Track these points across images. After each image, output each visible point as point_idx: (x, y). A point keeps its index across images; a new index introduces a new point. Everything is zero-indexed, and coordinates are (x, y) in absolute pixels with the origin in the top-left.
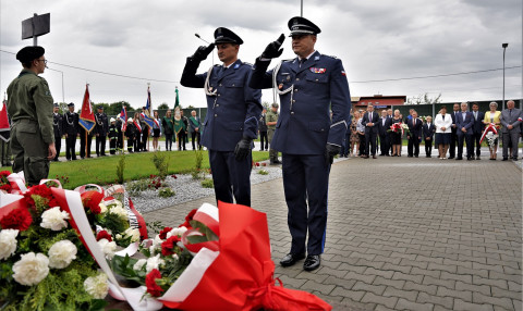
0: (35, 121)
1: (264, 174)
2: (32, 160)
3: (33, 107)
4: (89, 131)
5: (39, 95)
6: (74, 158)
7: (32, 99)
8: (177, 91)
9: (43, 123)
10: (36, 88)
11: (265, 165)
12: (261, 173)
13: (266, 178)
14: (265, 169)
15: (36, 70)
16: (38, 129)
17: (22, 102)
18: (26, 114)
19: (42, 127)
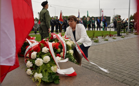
0: (45, 22)
1: (115, 39)
2: (45, 33)
3: (45, 18)
4: (62, 24)
5: (46, 15)
6: (58, 32)
7: (44, 16)
8: (88, 12)
9: (47, 23)
10: (45, 13)
11: (115, 36)
12: (114, 38)
13: (115, 40)
14: (115, 37)
15: (46, 8)
16: (46, 24)
17: (42, 17)
18: (43, 20)
19: (47, 24)
